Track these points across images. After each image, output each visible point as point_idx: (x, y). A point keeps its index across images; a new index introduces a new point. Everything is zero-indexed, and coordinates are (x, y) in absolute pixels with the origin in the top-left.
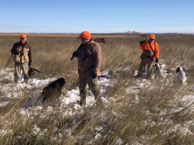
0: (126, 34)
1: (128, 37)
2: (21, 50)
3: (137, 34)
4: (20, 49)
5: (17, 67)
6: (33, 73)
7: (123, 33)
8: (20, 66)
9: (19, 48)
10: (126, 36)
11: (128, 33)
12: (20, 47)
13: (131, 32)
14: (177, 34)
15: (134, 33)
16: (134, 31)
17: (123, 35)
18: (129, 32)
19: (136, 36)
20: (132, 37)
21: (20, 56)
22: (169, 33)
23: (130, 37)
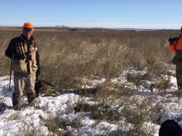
0: (56, 28)
1: (59, 31)
2: (27, 51)
3: (66, 28)
4: (24, 49)
5: (20, 81)
6: (43, 88)
7: (52, 27)
8: (24, 78)
9: (22, 47)
10: (56, 30)
11: (57, 27)
12: (24, 46)
13: (60, 26)
14: (103, 29)
15: (63, 27)
16: (63, 26)
17: (52, 29)
18: (59, 26)
19: (66, 30)
20: (62, 31)
21: (26, 61)
22: (95, 28)
23: (60, 31)
